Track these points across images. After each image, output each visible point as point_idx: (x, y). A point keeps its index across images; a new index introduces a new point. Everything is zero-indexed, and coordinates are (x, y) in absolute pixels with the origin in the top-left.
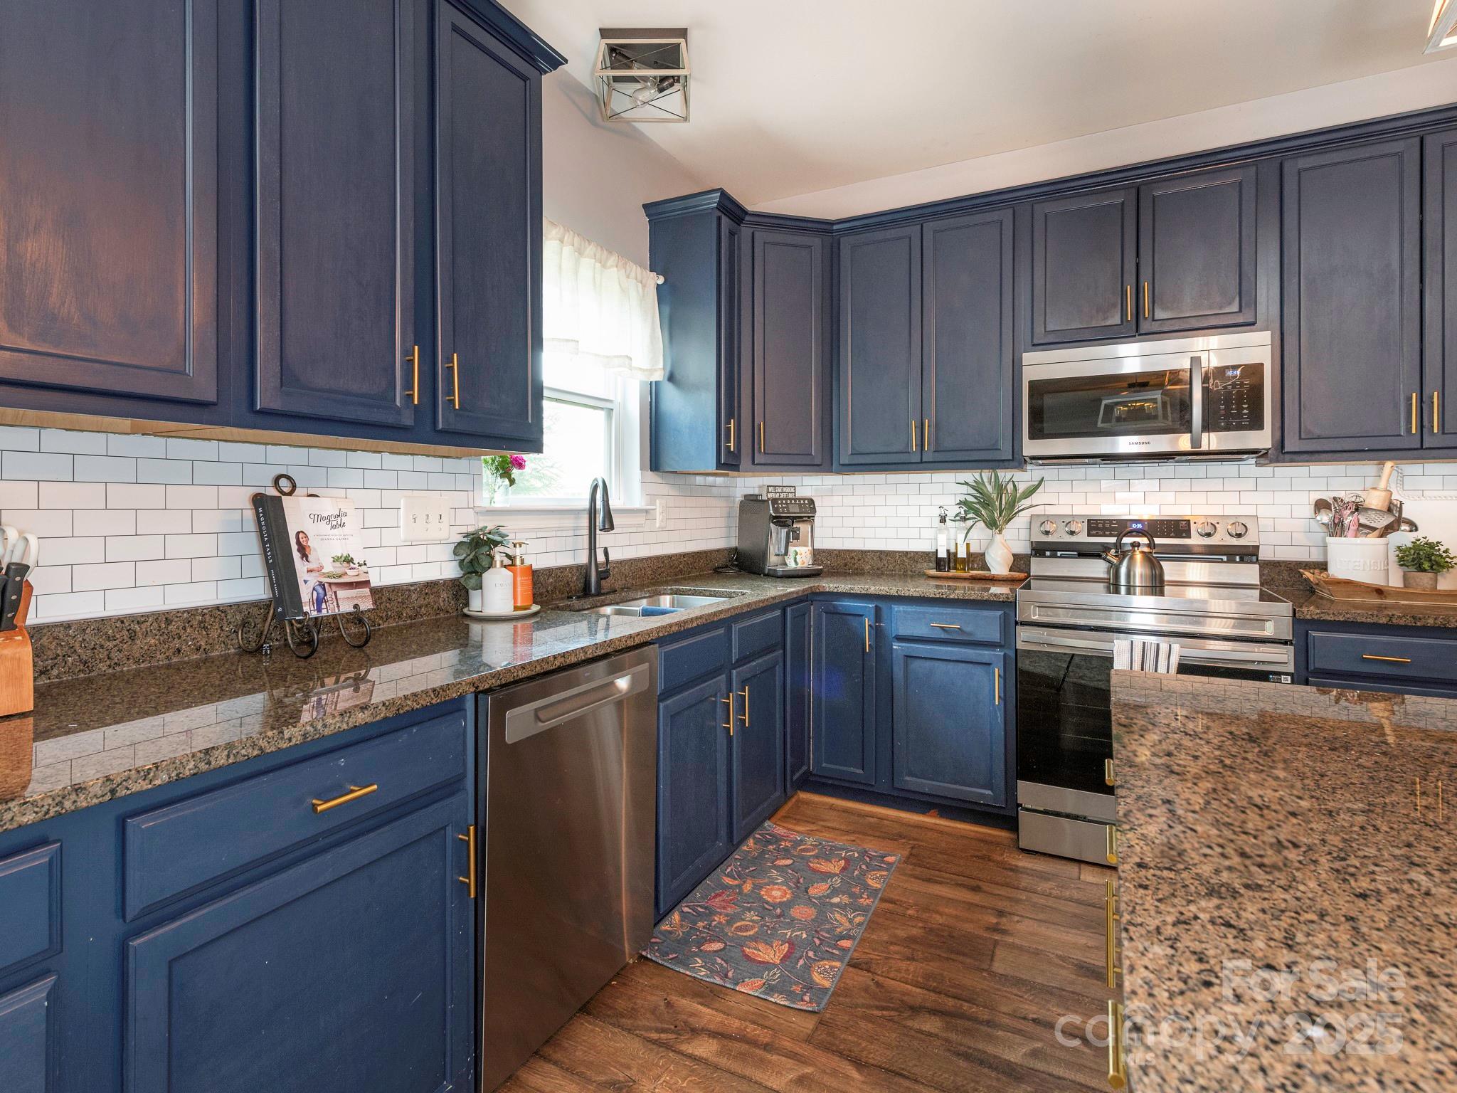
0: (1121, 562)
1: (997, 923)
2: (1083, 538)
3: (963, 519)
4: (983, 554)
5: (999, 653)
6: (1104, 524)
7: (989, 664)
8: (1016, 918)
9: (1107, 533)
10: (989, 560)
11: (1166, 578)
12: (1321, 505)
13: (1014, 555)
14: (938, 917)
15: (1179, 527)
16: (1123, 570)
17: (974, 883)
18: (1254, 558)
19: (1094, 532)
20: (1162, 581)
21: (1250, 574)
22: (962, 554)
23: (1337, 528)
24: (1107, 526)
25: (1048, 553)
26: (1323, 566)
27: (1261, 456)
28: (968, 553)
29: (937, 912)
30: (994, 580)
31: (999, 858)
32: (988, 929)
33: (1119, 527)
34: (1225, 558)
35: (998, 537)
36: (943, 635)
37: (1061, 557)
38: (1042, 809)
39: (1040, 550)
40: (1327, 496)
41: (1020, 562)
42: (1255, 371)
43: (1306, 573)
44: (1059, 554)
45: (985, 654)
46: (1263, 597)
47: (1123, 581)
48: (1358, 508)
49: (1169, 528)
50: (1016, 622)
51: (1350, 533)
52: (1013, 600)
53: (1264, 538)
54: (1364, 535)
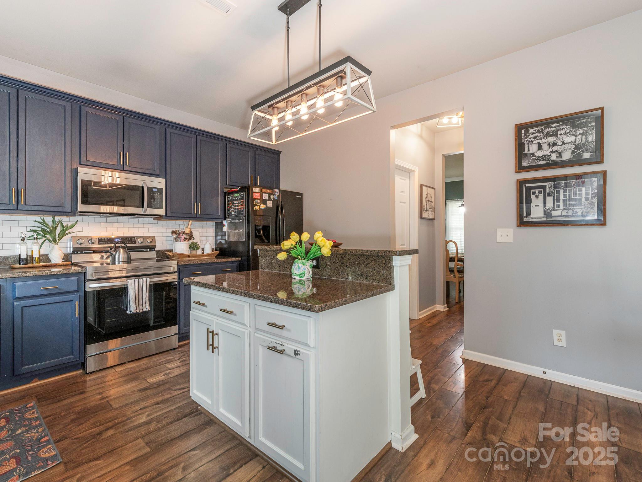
0: (116, 254)
1: (102, 397)
2: (96, 245)
3: (36, 238)
4: (47, 255)
5: (76, 295)
6: (105, 240)
7: (72, 301)
8: (107, 392)
9: (106, 243)
10: (50, 256)
11: (131, 258)
12: (173, 232)
13: (64, 254)
14: (77, 408)
15: (131, 240)
16: (117, 256)
17: (79, 392)
18: (153, 250)
19: (101, 243)
20: (130, 259)
21: (153, 254)
22: (36, 255)
23: (177, 239)
25: (79, 252)
26: (172, 251)
27: (159, 217)
28: (40, 255)
29: (76, 407)
30: (55, 266)
31: (81, 380)
32: (100, 400)
33: (110, 241)
34: (147, 250)
35: (56, 247)
36: (46, 292)
37: (85, 253)
38: (95, 354)
39: (76, 251)
40: (174, 230)
41: (67, 257)
42: (160, 190)
44: (84, 252)
45: (70, 297)
46: (157, 261)
47: (117, 260)
48: (184, 233)
49: (129, 240)
50: (85, 280)
51: (182, 240)
52: (85, 271)
53: (157, 243)
54: (185, 241)
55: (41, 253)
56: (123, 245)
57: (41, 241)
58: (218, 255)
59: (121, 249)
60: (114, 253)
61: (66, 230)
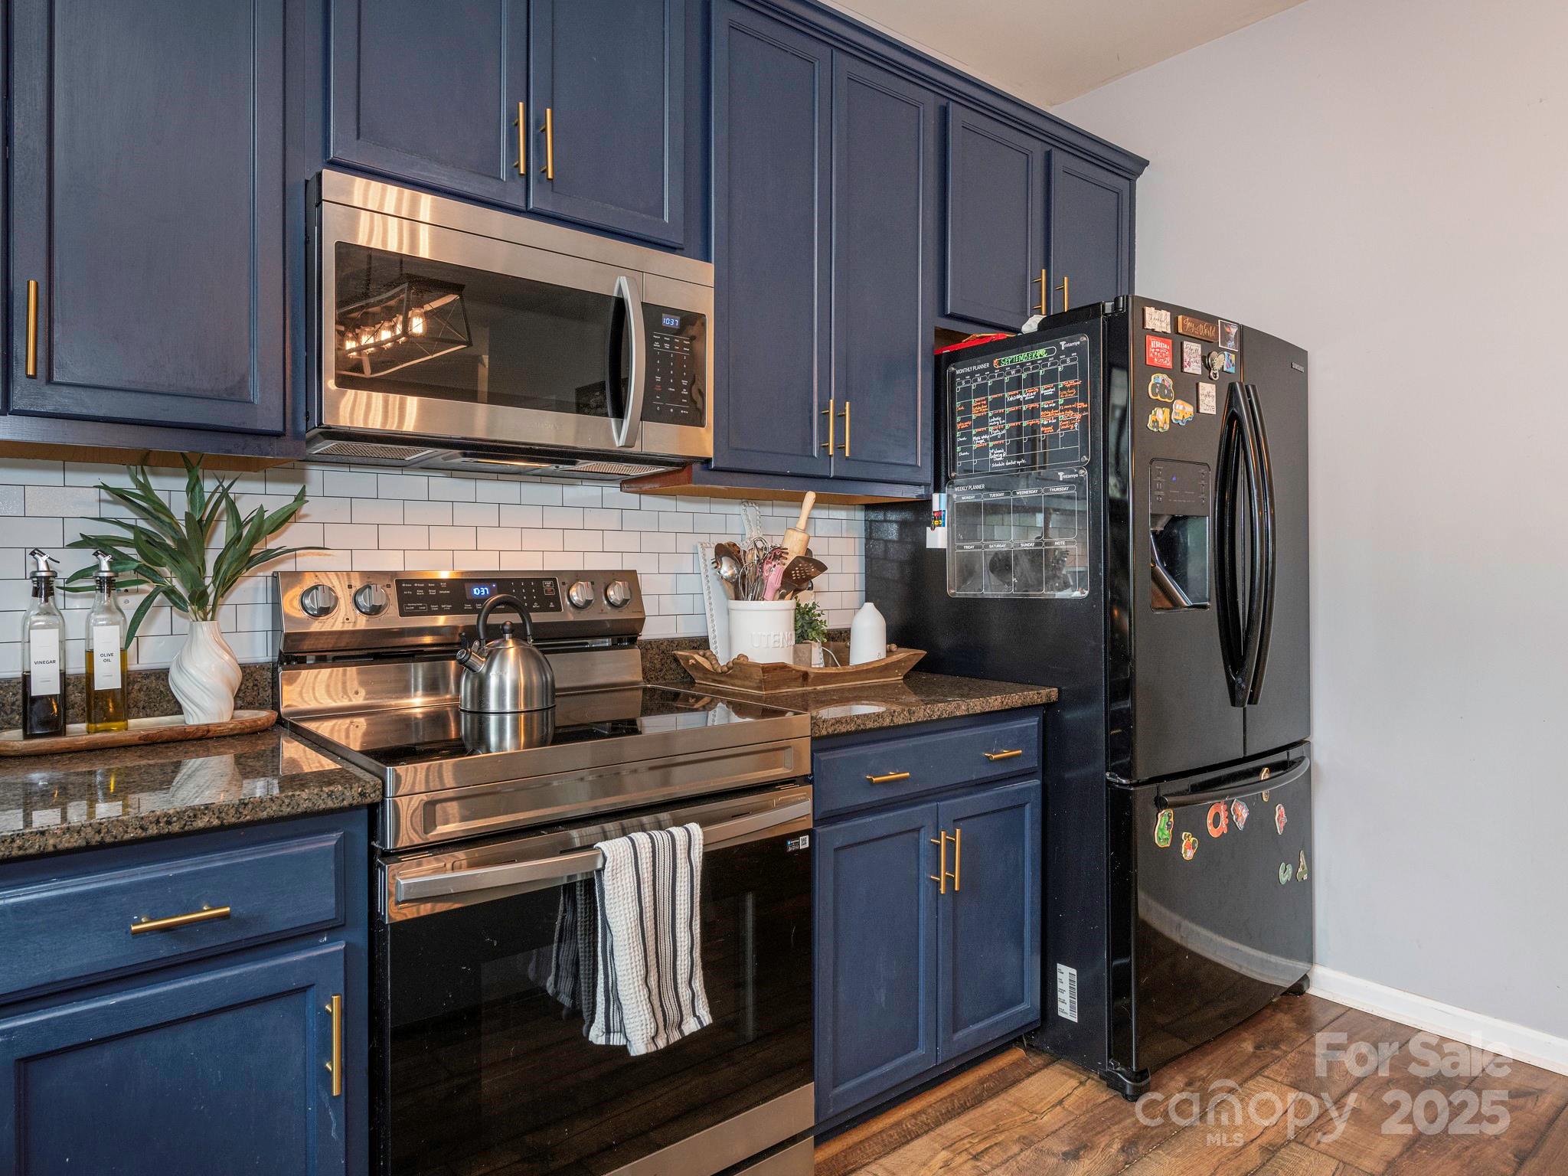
0: (488, 665)
2: (392, 618)
3: (110, 585)
4: (162, 674)
5: (329, 950)
6: (426, 589)
7: (303, 990)
9: (435, 608)
10: (181, 684)
12: (725, 551)
13: (244, 667)
15: (542, 589)
16: (493, 682)
19: (411, 606)
21: (630, 665)
22: (107, 678)
24: (433, 592)
27: (684, 471)
28: (126, 676)
30: (203, 739)
34: (608, 642)
35: (205, 630)
36: (164, 950)
39: (296, 652)
41: (256, 685)
42: (695, 325)
43: (696, 657)
45: (293, 964)
49: (529, 594)
50: (372, 850)
51: (769, 593)
52: (375, 797)
53: (649, 606)
54: (782, 597)
55: (133, 666)
56: (515, 618)
57: (130, 603)
58: (921, 667)
59: (510, 644)
60: (482, 668)
61: (254, 539)
